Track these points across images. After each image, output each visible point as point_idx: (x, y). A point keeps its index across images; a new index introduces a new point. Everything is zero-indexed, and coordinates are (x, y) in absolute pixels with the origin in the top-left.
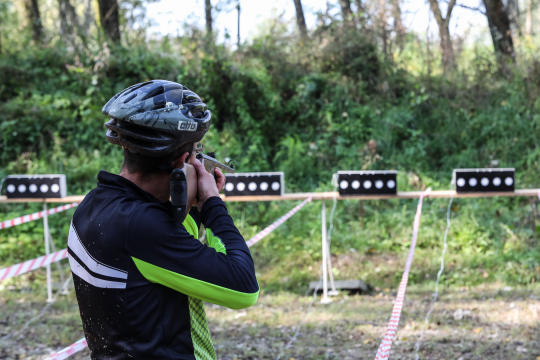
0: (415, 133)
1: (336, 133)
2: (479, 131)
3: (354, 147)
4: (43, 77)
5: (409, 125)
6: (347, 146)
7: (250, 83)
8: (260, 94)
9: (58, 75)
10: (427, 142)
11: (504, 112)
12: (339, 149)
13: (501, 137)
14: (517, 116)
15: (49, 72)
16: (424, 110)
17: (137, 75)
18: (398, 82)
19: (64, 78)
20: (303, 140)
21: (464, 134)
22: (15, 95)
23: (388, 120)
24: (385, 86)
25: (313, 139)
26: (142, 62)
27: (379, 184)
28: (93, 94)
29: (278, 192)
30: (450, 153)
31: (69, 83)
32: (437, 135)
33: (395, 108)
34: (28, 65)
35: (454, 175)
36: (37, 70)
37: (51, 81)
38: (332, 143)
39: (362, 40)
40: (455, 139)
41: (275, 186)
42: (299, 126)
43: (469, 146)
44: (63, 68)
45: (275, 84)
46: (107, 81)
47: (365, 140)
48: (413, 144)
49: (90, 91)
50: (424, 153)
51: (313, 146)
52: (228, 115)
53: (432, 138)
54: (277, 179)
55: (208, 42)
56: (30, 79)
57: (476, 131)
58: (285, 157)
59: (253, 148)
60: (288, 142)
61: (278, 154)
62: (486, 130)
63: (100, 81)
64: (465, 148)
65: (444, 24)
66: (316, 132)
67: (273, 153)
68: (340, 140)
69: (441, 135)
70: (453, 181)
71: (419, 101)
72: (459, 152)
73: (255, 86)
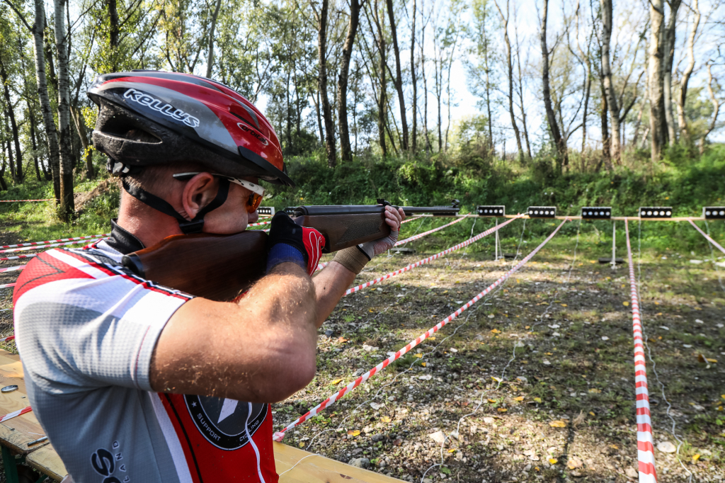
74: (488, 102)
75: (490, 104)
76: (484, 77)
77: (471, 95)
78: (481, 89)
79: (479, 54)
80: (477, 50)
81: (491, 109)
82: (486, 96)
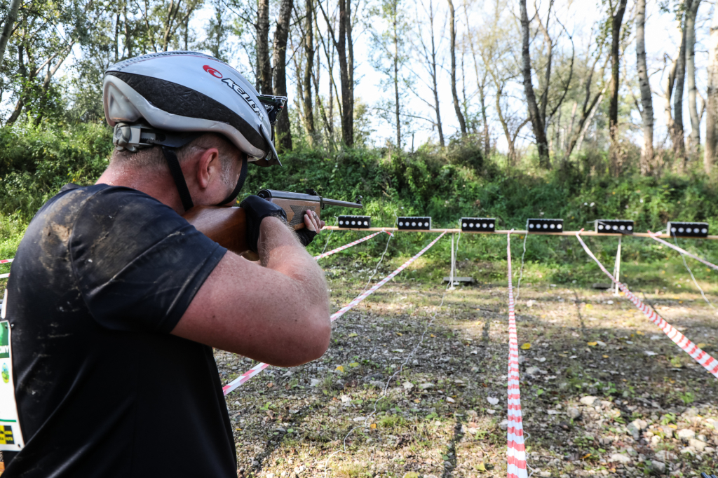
0: (501, 197)
1: (459, 195)
2: (534, 196)
3: (468, 203)
4: (312, 163)
5: (498, 192)
6: (465, 202)
7: (415, 169)
8: (421, 175)
9: (319, 162)
10: (507, 201)
11: (548, 187)
12: (461, 204)
13: (546, 200)
14: (555, 190)
15: (315, 161)
16: (506, 184)
17: (359, 163)
18: (492, 170)
19: (322, 164)
20: (442, 199)
21: (526, 198)
22: (297, 171)
23: (486, 189)
24: (486, 172)
25: (447, 198)
26: (361, 157)
27: (485, 226)
28: (336, 172)
29: (428, 228)
30: (519, 207)
31: (324, 166)
32: (512, 198)
33: (490, 184)
34: (305, 157)
35: (528, 222)
36: (309, 159)
37: (315, 165)
38: (457, 201)
39: (474, 148)
40: (521, 200)
41: (426, 224)
42: (440, 191)
43: (529, 204)
44: (322, 159)
45: (428, 169)
46: (343, 166)
47: (474, 199)
48: (499, 202)
49: (334, 171)
50: (505, 207)
51: (447, 202)
52: (404, 184)
53: (509, 199)
54: (427, 220)
55: (399, 150)
56: (305, 164)
57: (532, 196)
58: (432, 208)
59: (416, 202)
60: (434, 199)
61: (429, 206)
62: (538, 196)
63: (339, 166)
64: (526, 205)
65: (512, 143)
66: (449, 195)
67: (426, 205)
68: (461, 199)
69: (514, 198)
70: (527, 225)
71: (503, 180)
72: (523, 207)
73: (418, 170)
74: (396, 81)
75: (398, 84)
76: (392, 48)
77: (373, 69)
78: (387, 63)
79: (385, 16)
80: (381, 11)
81: (400, 91)
82: (393, 74)
